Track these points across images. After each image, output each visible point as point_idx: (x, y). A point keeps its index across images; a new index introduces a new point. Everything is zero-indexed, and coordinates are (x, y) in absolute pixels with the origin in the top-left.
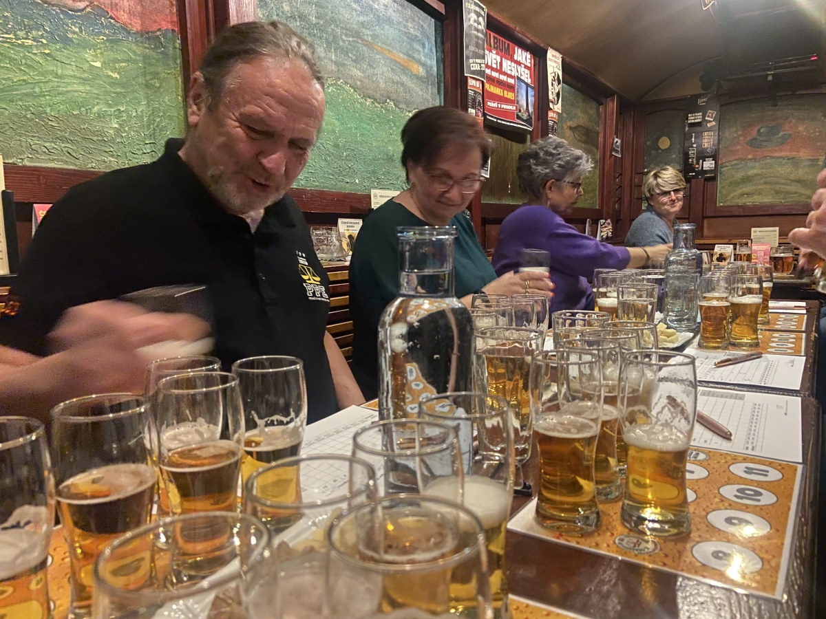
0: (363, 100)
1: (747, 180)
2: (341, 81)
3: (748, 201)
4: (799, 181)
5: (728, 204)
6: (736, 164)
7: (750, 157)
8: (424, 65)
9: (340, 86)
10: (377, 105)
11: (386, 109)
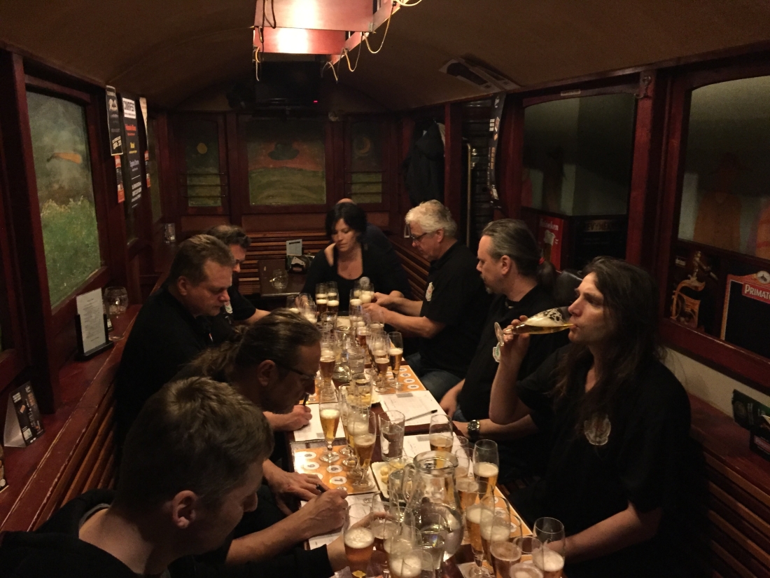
0: (60, 210)
1: (270, 185)
2: (51, 200)
3: (274, 202)
4: (308, 188)
5: (258, 203)
6: (261, 172)
7: (271, 166)
8: (80, 152)
9: (51, 206)
10: (67, 208)
11: (70, 208)
